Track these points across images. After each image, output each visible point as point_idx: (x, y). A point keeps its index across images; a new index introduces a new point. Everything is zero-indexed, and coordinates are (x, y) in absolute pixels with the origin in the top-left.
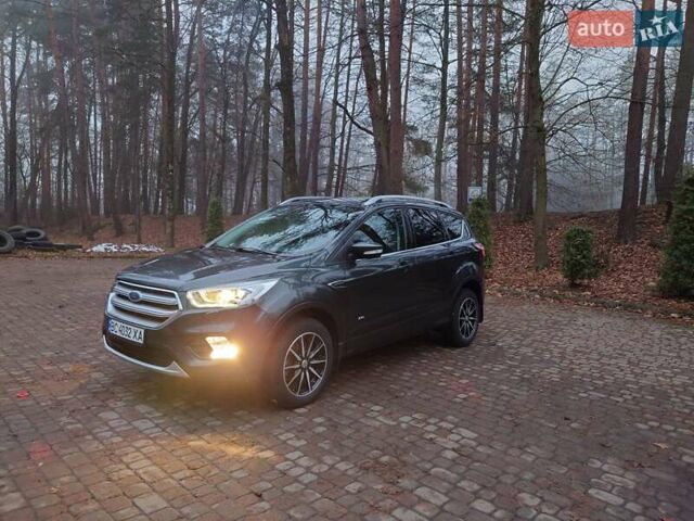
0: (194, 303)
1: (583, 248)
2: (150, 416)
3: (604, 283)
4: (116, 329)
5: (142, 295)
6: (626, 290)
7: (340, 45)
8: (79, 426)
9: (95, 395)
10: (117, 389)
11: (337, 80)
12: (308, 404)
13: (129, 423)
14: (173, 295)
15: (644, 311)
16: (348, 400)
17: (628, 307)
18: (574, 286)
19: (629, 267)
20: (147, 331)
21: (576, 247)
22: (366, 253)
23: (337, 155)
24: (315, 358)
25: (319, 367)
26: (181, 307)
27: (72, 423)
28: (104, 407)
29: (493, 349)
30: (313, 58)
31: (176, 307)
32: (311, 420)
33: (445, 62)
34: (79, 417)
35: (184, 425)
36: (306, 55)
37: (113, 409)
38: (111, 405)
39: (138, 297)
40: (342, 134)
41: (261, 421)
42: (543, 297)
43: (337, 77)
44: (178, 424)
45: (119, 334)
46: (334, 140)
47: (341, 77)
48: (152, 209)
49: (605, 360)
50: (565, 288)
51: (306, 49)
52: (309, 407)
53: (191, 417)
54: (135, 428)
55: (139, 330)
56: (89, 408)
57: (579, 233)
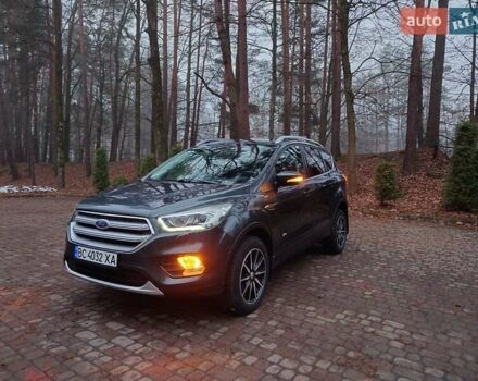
0: (165, 227)
1: (389, 177)
2: (125, 333)
3: (403, 203)
4: (85, 255)
5: (111, 223)
6: (419, 207)
7: (191, 33)
8: (63, 348)
9: (63, 316)
10: (80, 309)
11: (189, 59)
12: (255, 309)
13: (109, 341)
14: (145, 222)
15: (438, 220)
16: (284, 304)
17: (426, 219)
18: (383, 205)
19: (416, 190)
20: (120, 256)
21: (385, 177)
22: (289, 181)
23: (191, 115)
24: (259, 270)
25: (260, 277)
26: (153, 232)
27: (54, 347)
28: (77, 327)
29: (359, 254)
30: (171, 42)
31: (148, 232)
32: (266, 324)
33: (275, 46)
34: (58, 339)
35: (160, 339)
36: (165, 40)
37: (86, 329)
38: (83, 325)
39: (106, 224)
40: (195, 100)
41: (225, 329)
42: (365, 214)
43: (189, 57)
44: (154, 339)
45: (88, 259)
46: (189, 104)
47: (192, 57)
48: (41, 158)
49: (443, 258)
50: (377, 207)
51: (165, 34)
52: (257, 312)
53: (163, 330)
54: (116, 346)
55: (112, 254)
56: (63, 330)
57: (386, 167)
